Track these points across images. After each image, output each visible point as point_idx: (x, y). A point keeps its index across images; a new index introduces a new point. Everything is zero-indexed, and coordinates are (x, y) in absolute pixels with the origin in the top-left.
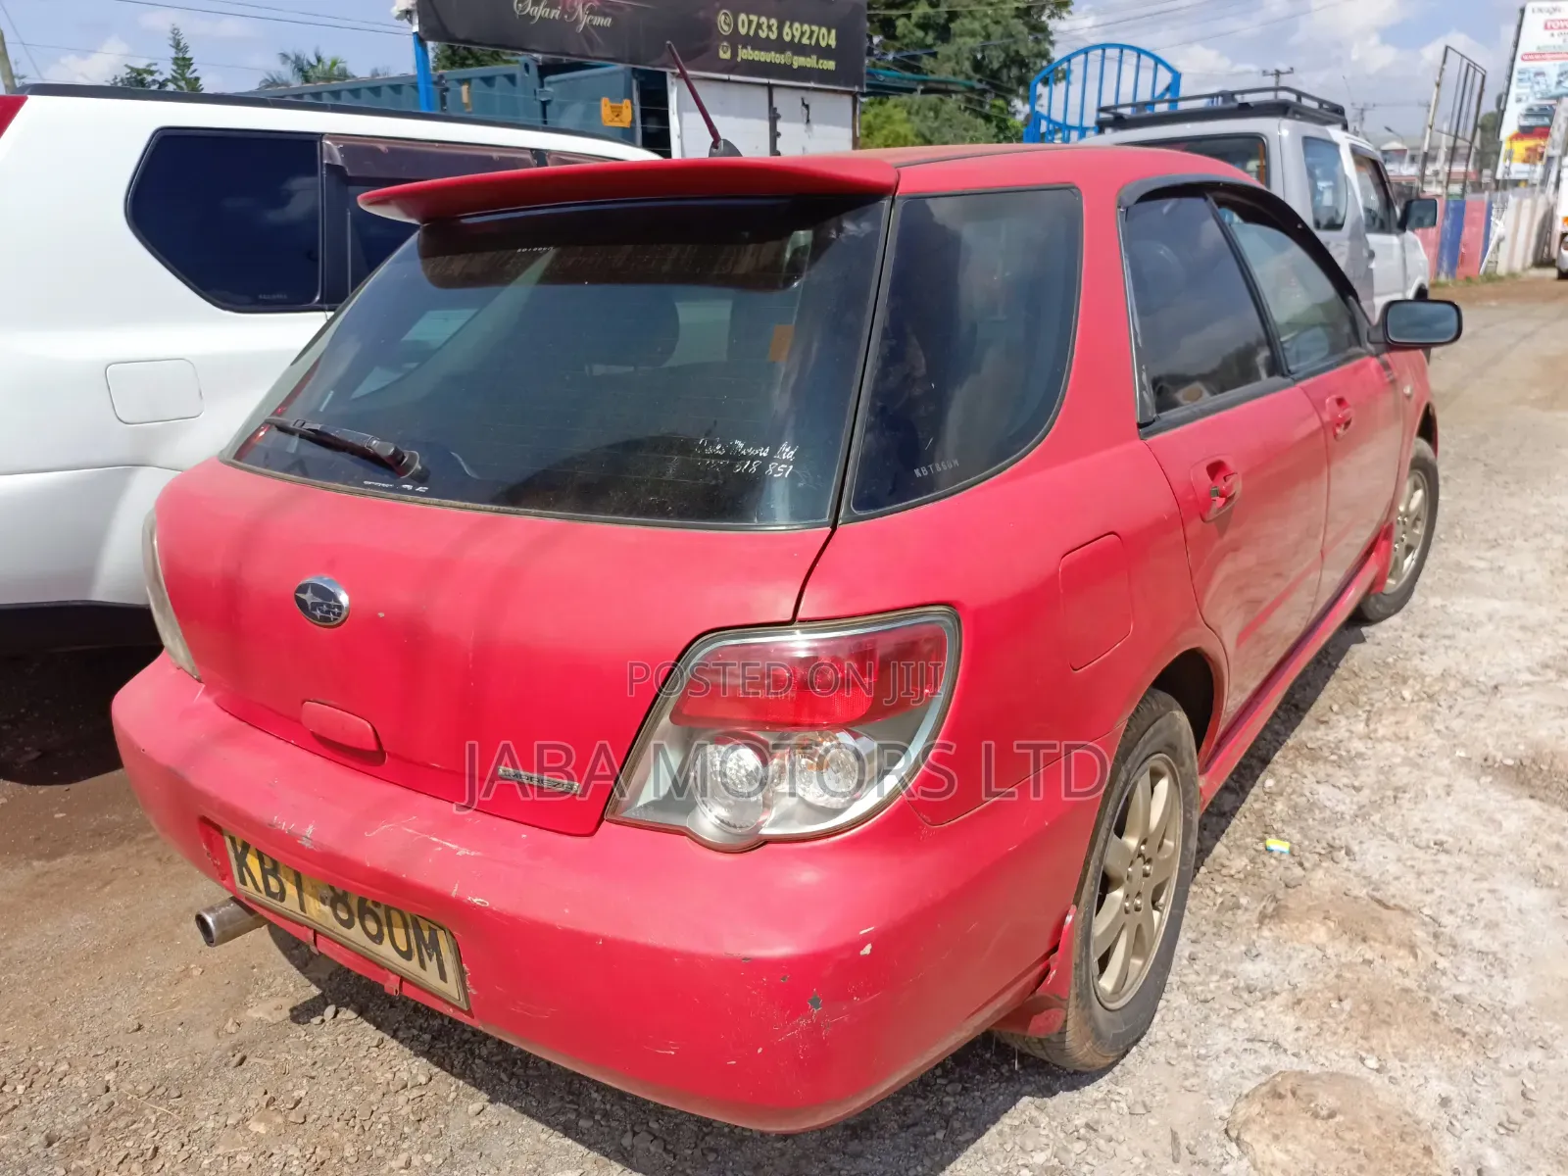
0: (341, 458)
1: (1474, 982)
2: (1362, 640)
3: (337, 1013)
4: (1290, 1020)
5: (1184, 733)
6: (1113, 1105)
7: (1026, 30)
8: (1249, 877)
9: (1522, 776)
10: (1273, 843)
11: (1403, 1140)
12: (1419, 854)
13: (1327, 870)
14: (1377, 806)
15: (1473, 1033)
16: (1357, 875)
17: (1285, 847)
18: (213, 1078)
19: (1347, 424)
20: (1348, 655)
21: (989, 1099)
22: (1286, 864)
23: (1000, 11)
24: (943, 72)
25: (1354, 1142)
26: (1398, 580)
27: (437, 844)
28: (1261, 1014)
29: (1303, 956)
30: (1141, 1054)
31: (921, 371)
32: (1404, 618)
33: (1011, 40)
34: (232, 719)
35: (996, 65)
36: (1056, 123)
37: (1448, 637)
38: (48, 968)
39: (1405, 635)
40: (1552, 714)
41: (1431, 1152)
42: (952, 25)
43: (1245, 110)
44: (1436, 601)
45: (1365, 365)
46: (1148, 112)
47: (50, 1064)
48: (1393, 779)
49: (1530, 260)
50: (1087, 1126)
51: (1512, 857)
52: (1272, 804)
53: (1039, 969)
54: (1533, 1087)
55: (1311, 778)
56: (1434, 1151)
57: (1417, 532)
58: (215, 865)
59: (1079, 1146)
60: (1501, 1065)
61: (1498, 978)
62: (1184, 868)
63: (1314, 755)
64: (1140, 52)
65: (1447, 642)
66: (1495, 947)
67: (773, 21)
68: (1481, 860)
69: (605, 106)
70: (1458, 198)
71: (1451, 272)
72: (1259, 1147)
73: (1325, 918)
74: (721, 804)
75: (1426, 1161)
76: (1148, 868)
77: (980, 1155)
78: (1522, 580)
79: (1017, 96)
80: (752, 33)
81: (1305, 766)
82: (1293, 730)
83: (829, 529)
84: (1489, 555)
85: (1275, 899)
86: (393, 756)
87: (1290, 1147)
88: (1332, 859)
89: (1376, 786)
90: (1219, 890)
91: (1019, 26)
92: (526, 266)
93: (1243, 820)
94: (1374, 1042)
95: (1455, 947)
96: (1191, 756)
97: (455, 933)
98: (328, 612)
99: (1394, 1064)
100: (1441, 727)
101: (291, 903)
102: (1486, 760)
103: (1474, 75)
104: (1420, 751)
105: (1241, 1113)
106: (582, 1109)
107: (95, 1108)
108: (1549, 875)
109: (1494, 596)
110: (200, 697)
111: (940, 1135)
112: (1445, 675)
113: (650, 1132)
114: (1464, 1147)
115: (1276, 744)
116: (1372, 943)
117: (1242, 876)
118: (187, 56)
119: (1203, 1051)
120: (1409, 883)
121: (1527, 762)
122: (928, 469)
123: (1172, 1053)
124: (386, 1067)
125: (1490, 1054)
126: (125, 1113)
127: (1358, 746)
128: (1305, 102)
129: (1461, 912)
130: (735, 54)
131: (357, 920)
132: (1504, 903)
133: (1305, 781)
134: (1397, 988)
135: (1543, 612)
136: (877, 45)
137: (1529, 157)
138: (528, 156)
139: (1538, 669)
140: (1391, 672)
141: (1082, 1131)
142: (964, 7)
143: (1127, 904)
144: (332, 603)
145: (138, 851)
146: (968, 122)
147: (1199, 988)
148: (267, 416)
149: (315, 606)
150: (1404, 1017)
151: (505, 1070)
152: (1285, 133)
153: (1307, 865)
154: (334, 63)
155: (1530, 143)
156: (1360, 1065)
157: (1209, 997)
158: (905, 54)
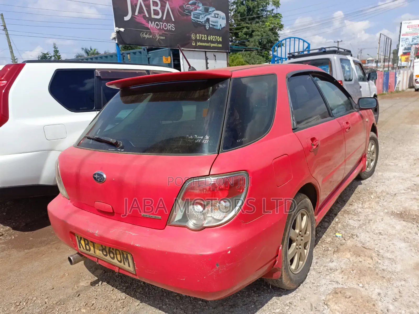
0: (103, 144)
1: (388, 266)
2: (361, 184)
3: (102, 283)
4: (341, 276)
5: (309, 204)
6: (296, 298)
7: (272, 34)
8: (332, 243)
9: (402, 216)
10: (337, 234)
11: (368, 302)
12: (375, 235)
13: (351, 240)
14: (364, 224)
15: (387, 278)
16: (359, 241)
17: (340, 235)
18: (72, 299)
19: (349, 128)
20: (357, 188)
21: (265, 298)
22: (341, 239)
23: (265, 30)
24: (251, 46)
25: (355, 303)
26: (370, 168)
27: (127, 233)
28: (333, 275)
29: (344, 261)
30: (303, 286)
31: (238, 118)
32: (372, 178)
33: (268, 37)
34: (77, 208)
35: (265, 43)
36: (279, 57)
37: (383, 182)
38: (30, 275)
39: (372, 182)
40: (409, 200)
41: (375, 305)
42: (253, 33)
43: (325, 53)
44: (380, 174)
45: (354, 114)
46: (302, 54)
47: (31, 298)
48: (368, 218)
49: (408, 87)
50: (290, 303)
51: (398, 236)
52: (338, 225)
53: (274, 260)
54: (402, 290)
55: (348, 218)
56: (376, 305)
57: (374, 156)
58: (73, 244)
59: (287, 308)
60: (394, 285)
61: (394, 265)
62: (312, 239)
63: (348, 213)
64: (299, 39)
65: (383, 184)
66: (393, 257)
67: (205, 36)
68: (390, 237)
69: (164, 58)
70: (387, 72)
71: (387, 90)
72: (332, 306)
73: (350, 251)
74: (194, 220)
75: (374, 307)
76: (302, 238)
77: (263, 311)
78: (402, 167)
79: (271, 50)
80: (200, 39)
81: (346, 216)
82: (343, 207)
83: (217, 154)
84: (394, 162)
85: (337, 247)
86: (116, 213)
87: (339, 305)
88: (353, 238)
89: (364, 220)
90: (324, 246)
91: (270, 33)
92: (146, 98)
93: (330, 229)
94: (361, 280)
95: (383, 257)
96: (312, 211)
97: (132, 254)
98: (101, 180)
99: (367, 286)
100: (381, 204)
101: (92, 252)
102: (392, 212)
103: (388, 40)
104: (375, 211)
105: (327, 298)
106: (163, 304)
107: (43, 307)
108: (408, 239)
109: (395, 172)
110: (69, 203)
111: (253, 306)
112: (382, 192)
113: (180, 308)
114: (384, 305)
115: (338, 210)
116: (361, 257)
117: (329, 243)
118: (57, 50)
119: (319, 284)
120: (372, 243)
121: (403, 212)
122: (240, 140)
123: (311, 285)
124: (115, 295)
125: (391, 283)
126: (50, 308)
127: (360, 210)
128: (340, 50)
129: (385, 249)
130: (196, 44)
131: (108, 254)
132: (395, 247)
133: (346, 219)
134: (367, 267)
135: (408, 175)
136: (234, 39)
137: (406, 60)
138: (145, 72)
139: (406, 189)
140: (368, 192)
141: (288, 304)
142: (256, 29)
143: (297, 247)
144: (102, 177)
145: (51, 247)
146: (258, 58)
147: (318, 270)
148: (84, 135)
149: (98, 178)
150: (369, 274)
151: (144, 295)
152: (335, 58)
153: (346, 239)
154: (95, 50)
155: (406, 57)
156: (358, 286)
157: (321, 271)
158: (241, 41)
